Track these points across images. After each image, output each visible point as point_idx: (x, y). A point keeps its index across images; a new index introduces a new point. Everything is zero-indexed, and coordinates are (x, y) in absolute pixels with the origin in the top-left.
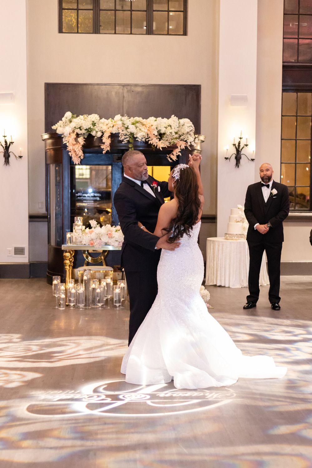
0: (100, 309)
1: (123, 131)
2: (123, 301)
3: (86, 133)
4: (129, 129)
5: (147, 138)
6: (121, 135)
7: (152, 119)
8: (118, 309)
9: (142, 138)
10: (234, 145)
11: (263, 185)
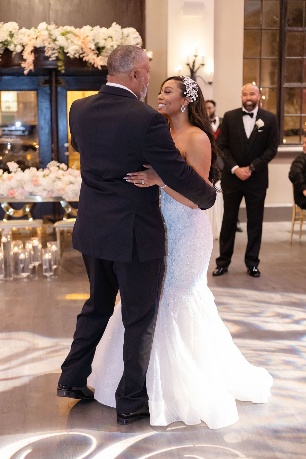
0: (25, 280)
1: (49, 44)
2: (55, 269)
3: (2, 47)
4: (57, 41)
5: (82, 54)
6: (47, 49)
7: (87, 28)
8: (49, 280)
9: (75, 54)
10: (188, 65)
11: (245, 114)
